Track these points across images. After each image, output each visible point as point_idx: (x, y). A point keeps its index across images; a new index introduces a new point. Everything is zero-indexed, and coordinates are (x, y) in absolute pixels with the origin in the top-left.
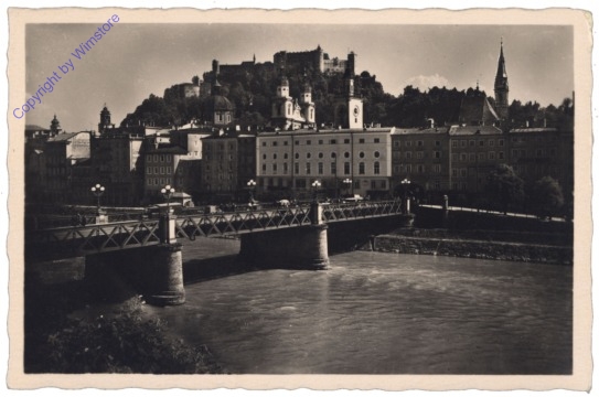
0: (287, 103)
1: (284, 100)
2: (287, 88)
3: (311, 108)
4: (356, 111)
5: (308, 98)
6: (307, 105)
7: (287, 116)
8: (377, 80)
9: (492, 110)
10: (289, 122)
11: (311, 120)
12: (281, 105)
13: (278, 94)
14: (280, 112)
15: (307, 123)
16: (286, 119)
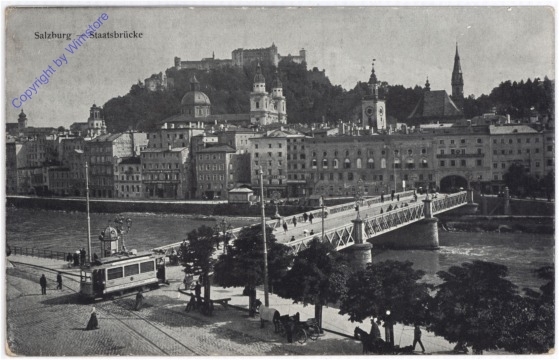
0: (265, 98)
2: (264, 84)
3: (283, 101)
4: (381, 111)
5: (279, 92)
6: (279, 99)
7: (265, 109)
9: (452, 102)
10: (267, 115)
11: (284, 112)
12: (259, 99)
13: (256, 90)
14: (258, 106)
15: (280, 116)
16: (264, 112)
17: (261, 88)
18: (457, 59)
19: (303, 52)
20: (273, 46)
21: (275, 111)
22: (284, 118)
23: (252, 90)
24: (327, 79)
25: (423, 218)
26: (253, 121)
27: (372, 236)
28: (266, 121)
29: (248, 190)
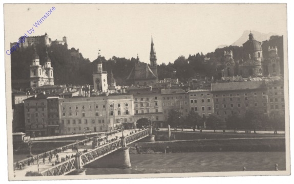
0: (39, 68)
1: (37, 67)
2: (38, 60)
3: (51, 70)
4: (104, 80)
5: (49, 65)
6: (49, 69)
7: (39, 76)
8: (80, 52)
9: (150, 70)
10: (40, 79)
11: (52, 77)
12: (35, 70)
13: (34, 64)
14: (35, 74)
15: (49, 79)
16: (39, 78)
17: (37, 62)
18: (152, 45)
19: (65, 39)
20: (46, 34)
21: (46, 77)
22: (52, 80)
23: (31, 64)
24: (80, 54)
25: (120, 148)
26: (32, 84)
27: (87, 163)
28: (41, 83)
29: (22, 133)
